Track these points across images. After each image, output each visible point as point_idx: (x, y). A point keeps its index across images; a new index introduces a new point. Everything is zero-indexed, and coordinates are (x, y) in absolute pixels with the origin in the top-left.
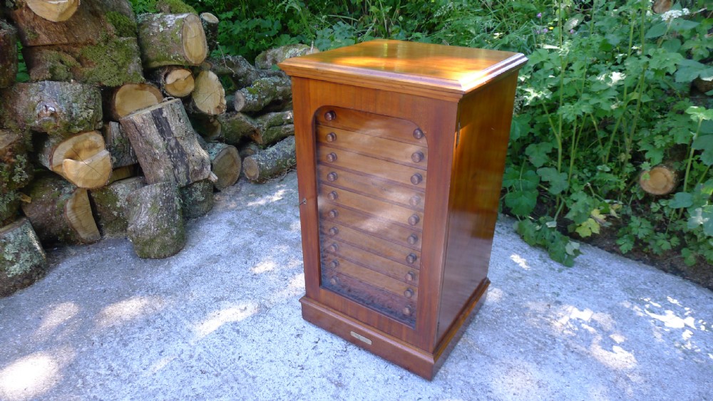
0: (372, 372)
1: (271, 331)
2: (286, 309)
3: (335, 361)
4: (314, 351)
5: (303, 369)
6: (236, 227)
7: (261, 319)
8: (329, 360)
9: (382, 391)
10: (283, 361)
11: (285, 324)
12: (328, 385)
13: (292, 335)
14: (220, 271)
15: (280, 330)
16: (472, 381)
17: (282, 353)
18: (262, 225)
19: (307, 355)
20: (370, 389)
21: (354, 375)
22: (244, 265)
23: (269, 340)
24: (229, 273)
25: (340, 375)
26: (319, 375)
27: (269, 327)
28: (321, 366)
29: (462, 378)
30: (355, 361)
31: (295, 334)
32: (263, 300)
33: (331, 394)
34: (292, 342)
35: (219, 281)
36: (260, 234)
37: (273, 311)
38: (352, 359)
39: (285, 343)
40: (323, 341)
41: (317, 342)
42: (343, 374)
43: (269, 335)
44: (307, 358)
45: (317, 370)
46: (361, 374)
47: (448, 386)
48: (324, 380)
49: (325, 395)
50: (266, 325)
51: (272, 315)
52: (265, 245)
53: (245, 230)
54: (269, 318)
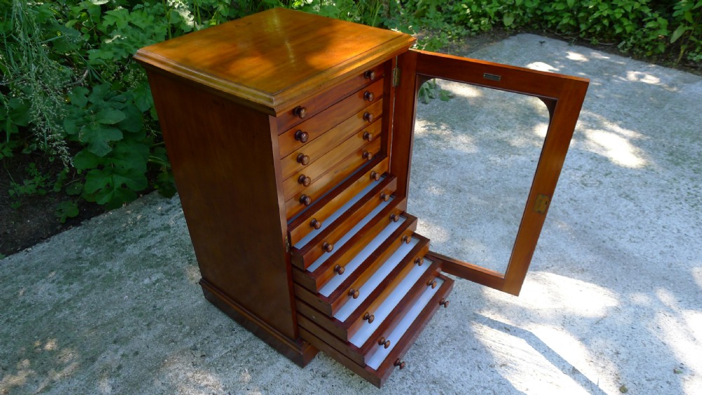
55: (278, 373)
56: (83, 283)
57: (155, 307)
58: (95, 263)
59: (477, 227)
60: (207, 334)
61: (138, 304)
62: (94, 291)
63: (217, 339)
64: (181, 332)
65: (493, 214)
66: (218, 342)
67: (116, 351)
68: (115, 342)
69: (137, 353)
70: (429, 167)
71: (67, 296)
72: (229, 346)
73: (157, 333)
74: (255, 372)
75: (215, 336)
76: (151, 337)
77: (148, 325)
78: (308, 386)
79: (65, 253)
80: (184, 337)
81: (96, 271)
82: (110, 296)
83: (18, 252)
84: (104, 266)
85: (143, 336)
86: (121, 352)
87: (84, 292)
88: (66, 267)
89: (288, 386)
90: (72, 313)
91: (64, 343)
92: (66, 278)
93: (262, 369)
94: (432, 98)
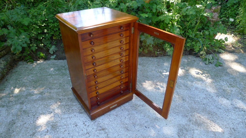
0: (108, 120)
1: (66, 130)
2: (63, 121)
3: (95, 124)
4: (86, 126)
5: (88, 133)
6: (7, 106)
7: (58, 130)
8: (93, 126)
9: (115, 122)
10: (80, 136)
11: (68, 125)
12: (101, 132)
13: (74, 127)
14: (21, 125)
15: (69, 128)
16: (131, 105)
17: (77, 134)
18: (19, 100)
19: (85, 129)
21: (104, 124)
22: (29, 117)
23: (69, 133)
24: (25, 123)
25: (101, 127)
26: (95, 131)
27: (63, 130)
28: (93, 129)
29: (129, 106)
30: (100, 120)
31: (75, 126)
32: (51, 124)
33: (104, 133)
34: (77, 129)
35: (25, 129)
36: (22, 103)
37: (59, 124)
38: (99, 121)
39: (75, 130)
40: (86, 122)
41: (84, 123)
42: (101, 126)
43: (67, 132)
44: (86, 129)
45: (93, 130)
46: (106, 123)
47: (128, 110)
48: (98, 131)
49: (103, 135)
50: (61, 130)
51: (60, 126)
52: (29, 106)
53: (13, 105)
54: (60, 127)
55: (68, 117)
56: (59, 72)
57: (64, 85)
58: (65, 69)
59: (175, 115)
60: (66, 98)
61: (62, 83)
62: (58, 75)
63: (66, 100)
64: (62, 94)
65: (187, 115)
66: (66, 101)
67: (48, 90)
68: (50, 88)
69: (50, 93)
70: (180, 86)
71: (54, 73)
72: (66, 103)
73: (58, 91)
74: (64, 113)
75: (67, 99)
76: (56, 91)
77: (59, 88)
78: (70, 125)
79: (63, 64)
80: (61, 96)
81: (64, 71)
82: (60, 78)
83: (57, 60)
84: (66, 71)
85: (55, 90)
86: (48, 91)
87: (57, 75)
88: (60, 67)
89: (66, 121)
90: (50, 77)
91: (42, 83)
92: (57, 70)
93: (66, 114)
94: (212, 63)
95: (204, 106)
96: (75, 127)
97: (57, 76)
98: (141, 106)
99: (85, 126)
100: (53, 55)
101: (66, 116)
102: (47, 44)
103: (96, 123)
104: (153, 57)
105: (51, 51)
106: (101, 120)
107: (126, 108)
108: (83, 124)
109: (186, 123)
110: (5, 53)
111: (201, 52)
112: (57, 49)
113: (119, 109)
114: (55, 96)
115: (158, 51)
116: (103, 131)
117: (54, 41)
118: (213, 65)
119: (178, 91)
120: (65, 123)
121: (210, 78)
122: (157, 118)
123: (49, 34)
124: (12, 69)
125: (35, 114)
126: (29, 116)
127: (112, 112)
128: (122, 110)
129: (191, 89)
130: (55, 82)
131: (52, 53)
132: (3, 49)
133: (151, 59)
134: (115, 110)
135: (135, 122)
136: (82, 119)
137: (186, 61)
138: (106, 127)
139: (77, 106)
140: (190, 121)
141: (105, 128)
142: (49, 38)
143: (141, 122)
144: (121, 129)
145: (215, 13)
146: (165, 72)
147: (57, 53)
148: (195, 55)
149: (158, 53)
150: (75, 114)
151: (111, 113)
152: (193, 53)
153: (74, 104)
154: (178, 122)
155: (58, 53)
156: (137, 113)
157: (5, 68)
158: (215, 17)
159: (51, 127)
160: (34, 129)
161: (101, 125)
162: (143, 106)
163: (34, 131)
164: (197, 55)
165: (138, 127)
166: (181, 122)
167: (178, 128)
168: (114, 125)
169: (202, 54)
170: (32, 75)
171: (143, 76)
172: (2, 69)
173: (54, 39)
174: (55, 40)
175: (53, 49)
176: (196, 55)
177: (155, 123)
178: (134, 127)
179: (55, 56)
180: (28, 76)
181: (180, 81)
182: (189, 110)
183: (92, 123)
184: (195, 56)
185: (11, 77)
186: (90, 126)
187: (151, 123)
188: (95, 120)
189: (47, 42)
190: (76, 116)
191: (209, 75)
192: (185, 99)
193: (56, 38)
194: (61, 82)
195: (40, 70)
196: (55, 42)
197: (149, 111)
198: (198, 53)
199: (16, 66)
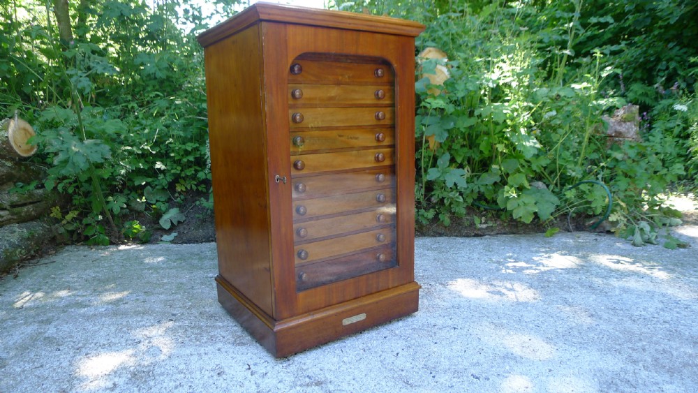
0: (335, 360)
1: (180, 385)
2: (176, 362)
3: (289, 371)
4: (256, 376)
7: (152, 383)
8: (282, 373)
9: (362, 366)
11: (191, 373)
12: (309, 390)
13: (212, 377)
14: (23, 371)
15: (192, 380)
16: (415, 326)
18: (38, 315)
19: (253, 382)
20: (350, 370)
21: (321, 370)
24: (42, 366)
25: (309, 377)
26: (288, 388)
27: (172, 384)
28: (281, 381)
29: (406, 328)
31: (215, 374)
32: (132, 369)
34: (221, 381)
35: (36, 380)
37: (158, 370)
38: (303, 362)
39: (213, 386)
40: (255, 365)
41: (250, 369)
44: (256, 383)
45: (280, 386)
46: (328, 366)
47: (404, 337)
48: (298, 388)
50: (165, 385)
51: (162, 374)
52: (65, 328)
53: (14, 326)
54: (162, 378)
55: (194, 353)
56: (180, 264)
57: (193, 287)
58: (202, 258)
60: (194, 312)
61: (188, 282)
62: (178, 269)
64: (183, 304)
66: (193, 318)
67: (138, 296)
68: (145, 293)
69: (144, 302)
71: (164, 266)
72: (194, 323)
74: (183, 344)
75: (197, 315)
76: (165, 298)
77: (174, 293)
79: (196, 251)
80: (180, 308)
81: (196, 262)
82: (182, 274)
83: (178, 243)
85: (162, 297)
86: (138, 298)
87: (174, 267)
88: (186, 255)
90: (152, 273)
92: (177, 259)
93: (189, 346)
94: (652, 243)
95: (668, 326)
96: (215, 377)
97: (174, 271)
98: (448, 329)
99: (252, 375)
100: (168, 232)
101: (188, 352)
102: (157, 201)
103: (293, 368)
104: (468, 236)
105: (165, 221)
106: (309, 361)
107: (397, 332)
108: (244, 369)
109: (622, 366)
110: (33, 213)
111: (612, 215)
112: (184, 218)
113: (374, 334)
114: (157, 307)
115: (483, 221)
116: (317, 387)
117: (177, 195)
118: (660, 247)
119: (564, 296)
120: (182, 367)
121: (659, 270)
122: (512, 354)
123: (168, 174)
124: (41, 257)
125: (80, 345)
126: (59, 350)
127: (347, 342)
128: (385, 337)
129: (606, 293)
130: (165, 281)
131: (167, 226)
132: (31, 201)
133: (460, 240)
134: (358, 337)
135: (433, 366)
136: (244, 358)
137: (571, 241)
138: (330, 376)
139: (228, 328)
140: (635, 362)
141: (323, 379)
142: (164, 184)
143: (455, 365)
144: (384, 384)
145: (628, 123)
146: (510, 262)
147: (182, 230)
148: (595, 228)
149: (484, 226)
150: (220, 345)
151: (344, 344)
152: (587, 224)
153: (220, 324)
154: (593, 363)
155: (184, 229)
156: (436, 343)
157: (19, 246)
158: (629, 132)
159: (129, 376)
160: (68, 381)
161: (310, 373)
162: (455, 328)
163: (65, 387)
164: (602, 230)
165: (447, 377)
166: (601, 365)
167: (596, 380)
168: (356, 372)
169: (615, 220)
170: (97, 269)
171: (444, 269)
172: (12, 244)
173: (180, 190)
174: (180, 193)
175: (171, 215)
176: (597, 230)
177: (508, 368)
178: (434, 377)
179: (174, 235)
180: (85, 270)
181: (567, 276)
182: (620, 335)
183: (277, 368)
184: (595, 232)
185: (32, 271)
186: (269, 374)
187: (492, 367)
188: (288, 360)
189: (158, 198)
190: (223, 350)
191: (655, 264)
192: (594, 313)
193: (184, 190)
194: (184, 281)
195: (123, 260)
196: (179, 199)
197: (479, 339)
198: (604, 222)
199: (54, 252)
